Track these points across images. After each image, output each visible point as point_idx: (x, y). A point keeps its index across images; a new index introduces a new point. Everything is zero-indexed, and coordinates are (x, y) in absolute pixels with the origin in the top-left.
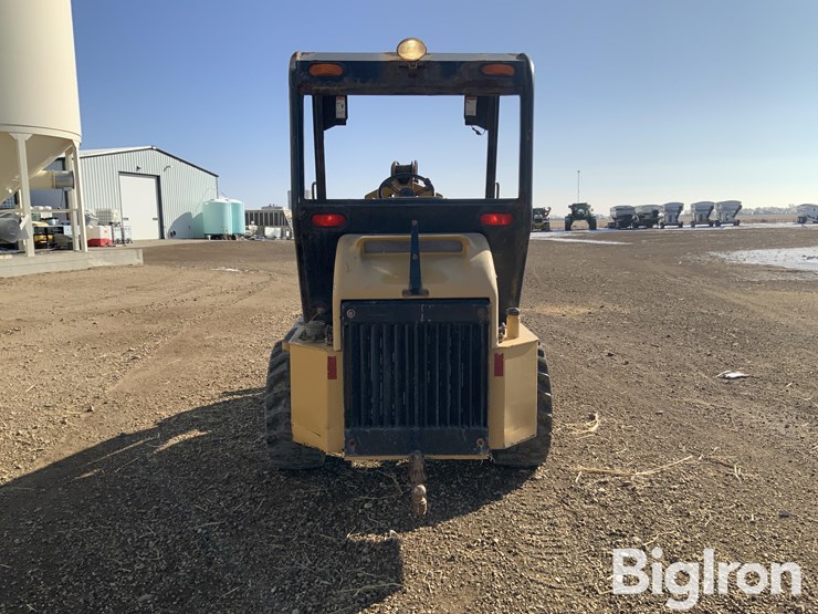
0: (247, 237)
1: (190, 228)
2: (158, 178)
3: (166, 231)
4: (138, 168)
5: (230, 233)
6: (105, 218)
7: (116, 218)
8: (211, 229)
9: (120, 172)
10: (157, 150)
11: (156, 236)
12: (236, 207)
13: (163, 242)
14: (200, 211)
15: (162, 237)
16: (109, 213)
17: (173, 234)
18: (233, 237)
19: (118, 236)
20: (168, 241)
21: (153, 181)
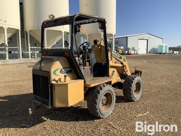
0: (169, 54)
1: (154, 51)
2: (148, 40)
3: (148, 52)
4: (143, 38)
5: (164, 52)
6: (133, 49)
7: (136, 49)
8: (159, 52)
9: (139, 39)
10: (148, 34)
11: (146, 53)
12: (166, 46)
13: (147, 54)
14: (157, 47)
15: (147, 53)
16: (134, 48)
17: (149, 53)
18: (165, 54)
19: (136, 53)
20: (148, 54)
21: (146, 41)
